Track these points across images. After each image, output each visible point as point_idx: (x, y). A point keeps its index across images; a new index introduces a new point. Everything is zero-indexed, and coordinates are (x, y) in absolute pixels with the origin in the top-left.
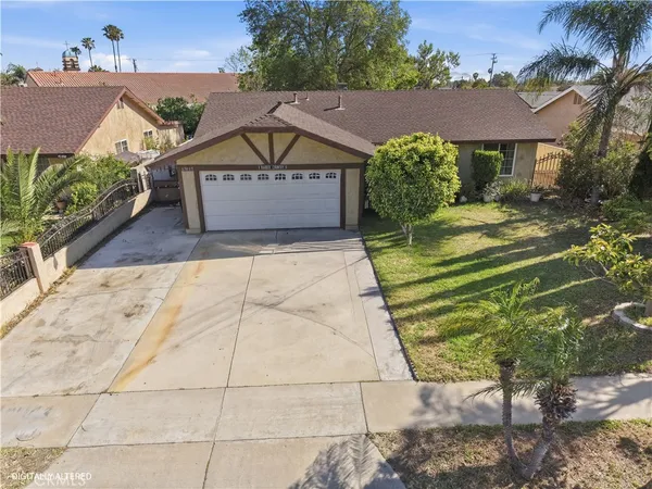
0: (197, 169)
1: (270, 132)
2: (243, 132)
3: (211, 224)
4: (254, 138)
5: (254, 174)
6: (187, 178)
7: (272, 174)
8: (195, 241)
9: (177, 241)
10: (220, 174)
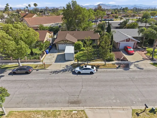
0: (58, 44)
1: (65, 40)
2: (63, 40)
3: (59, 49)
4: (64, 41)
5: (64, 44)
6: (57, 44)
7: (65, 44)
8: (58, 51)
9: (56, 51)
10: (60, 44)
